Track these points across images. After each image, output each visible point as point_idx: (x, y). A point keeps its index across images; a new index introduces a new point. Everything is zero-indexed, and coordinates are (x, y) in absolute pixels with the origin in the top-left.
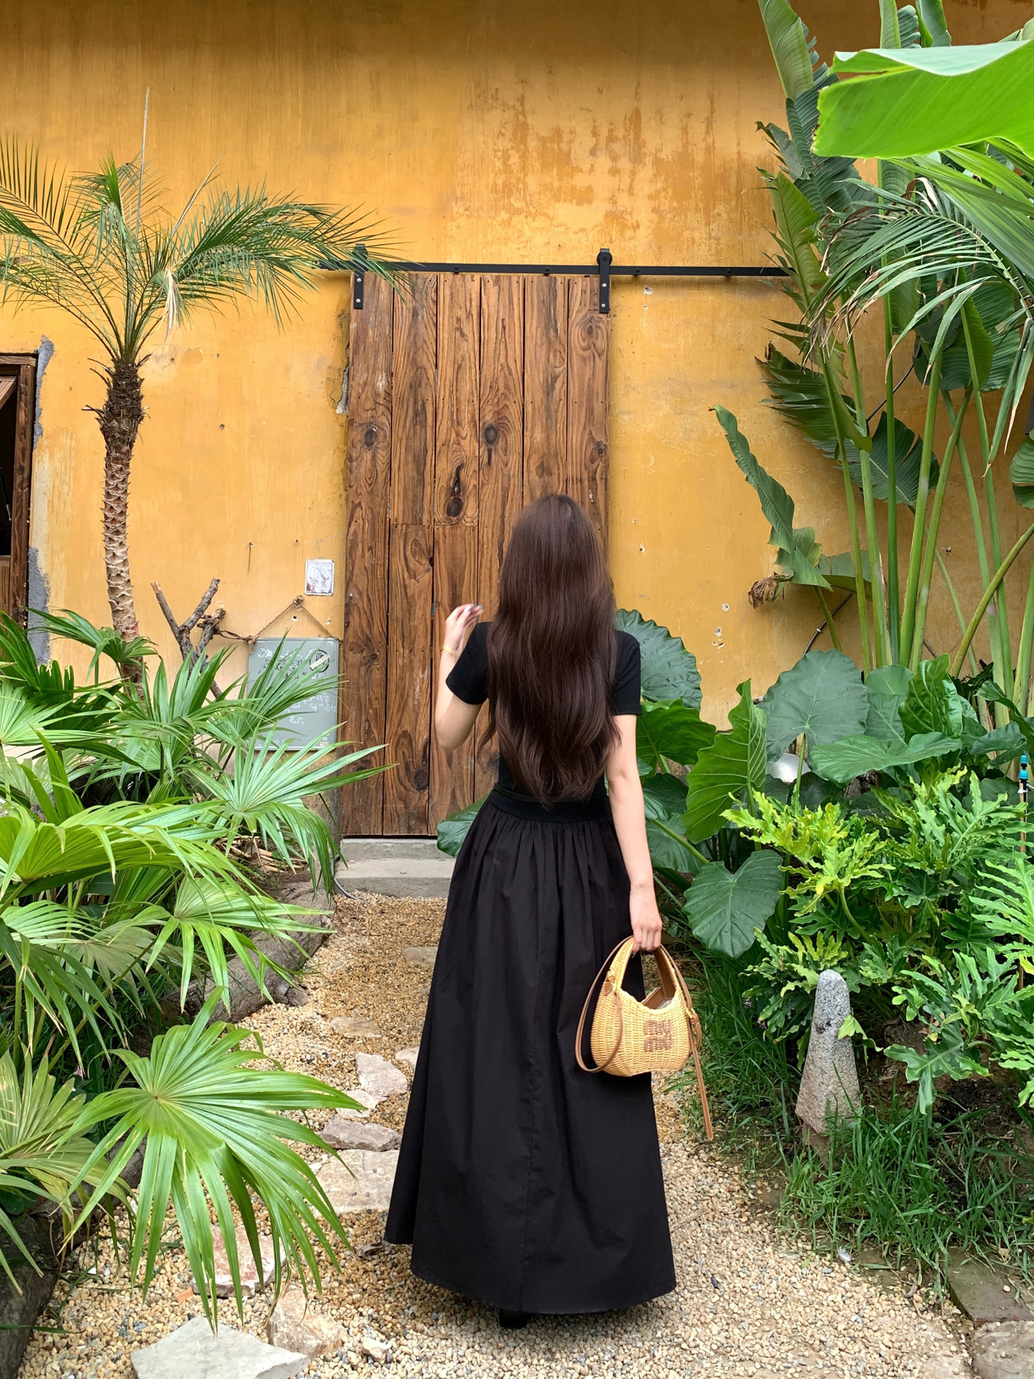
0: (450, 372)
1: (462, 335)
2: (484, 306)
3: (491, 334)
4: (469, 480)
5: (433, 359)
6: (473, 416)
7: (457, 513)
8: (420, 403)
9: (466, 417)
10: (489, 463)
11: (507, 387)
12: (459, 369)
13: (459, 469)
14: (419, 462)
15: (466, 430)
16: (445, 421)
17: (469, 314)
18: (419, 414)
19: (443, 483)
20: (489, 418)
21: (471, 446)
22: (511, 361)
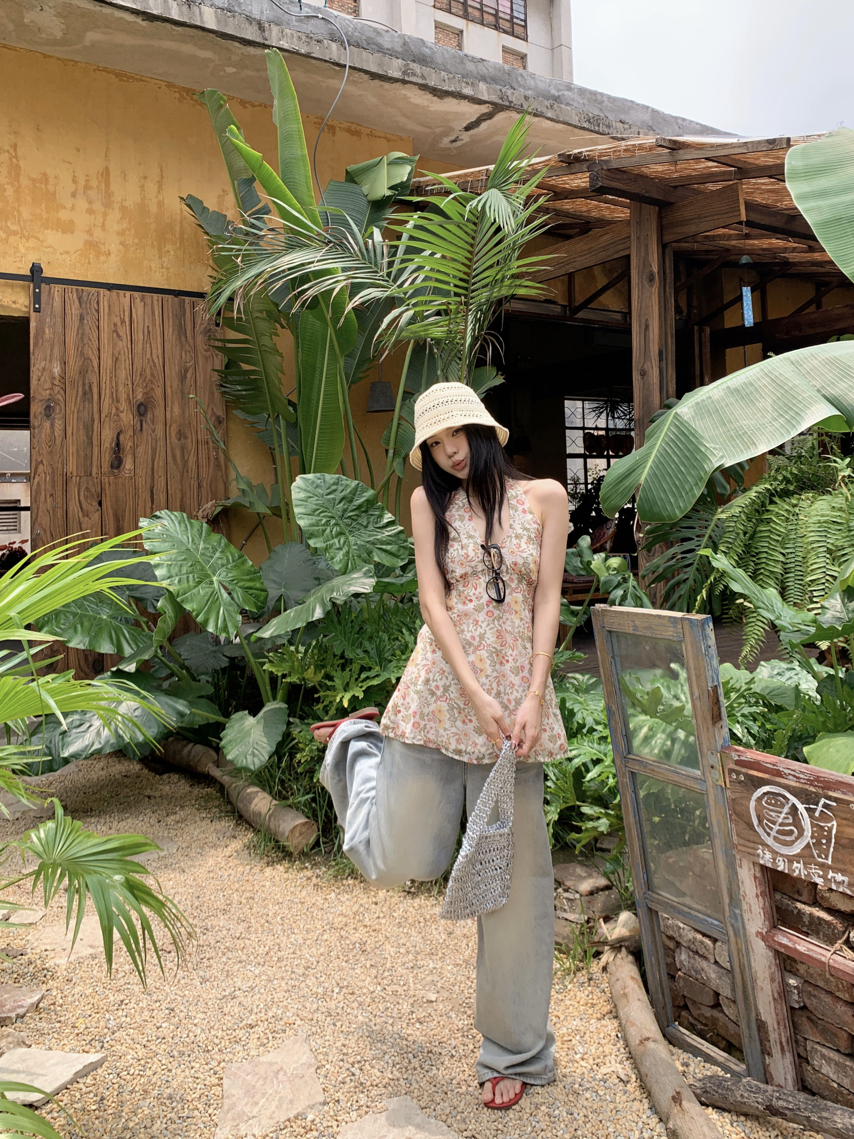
0: (110, 362)
1: (118, 336)
2: (134, 315)
3: (139, 337)
4: (127, 443)
5: (96, 353)
6: (128, 396)
7: (118, 467)
8: (87, 385)
9: (123, 397)
10: (141, 430)
11: (152, 375)
12: (116, 360)
13: (118, 434)
14: (89, 429)
15: (123, 405)
16: (107, 399)
17: (123, 322)
18: (87, 394)
19: (107, 445)
20: (140, 397)
21: (127, 418)
22: (154, 357)
